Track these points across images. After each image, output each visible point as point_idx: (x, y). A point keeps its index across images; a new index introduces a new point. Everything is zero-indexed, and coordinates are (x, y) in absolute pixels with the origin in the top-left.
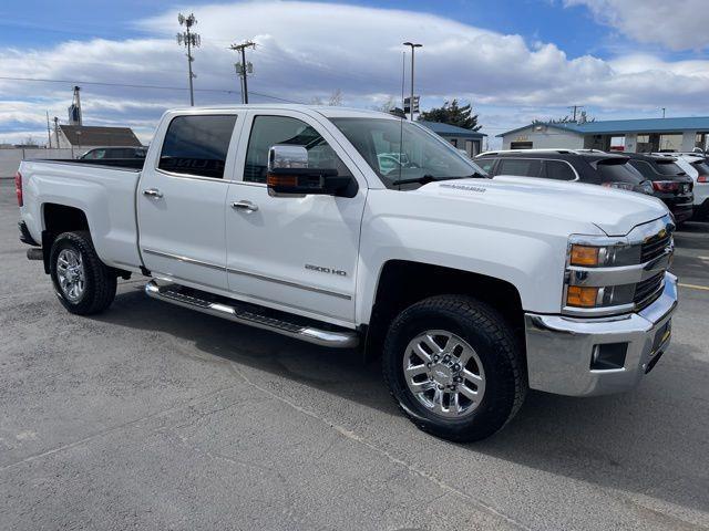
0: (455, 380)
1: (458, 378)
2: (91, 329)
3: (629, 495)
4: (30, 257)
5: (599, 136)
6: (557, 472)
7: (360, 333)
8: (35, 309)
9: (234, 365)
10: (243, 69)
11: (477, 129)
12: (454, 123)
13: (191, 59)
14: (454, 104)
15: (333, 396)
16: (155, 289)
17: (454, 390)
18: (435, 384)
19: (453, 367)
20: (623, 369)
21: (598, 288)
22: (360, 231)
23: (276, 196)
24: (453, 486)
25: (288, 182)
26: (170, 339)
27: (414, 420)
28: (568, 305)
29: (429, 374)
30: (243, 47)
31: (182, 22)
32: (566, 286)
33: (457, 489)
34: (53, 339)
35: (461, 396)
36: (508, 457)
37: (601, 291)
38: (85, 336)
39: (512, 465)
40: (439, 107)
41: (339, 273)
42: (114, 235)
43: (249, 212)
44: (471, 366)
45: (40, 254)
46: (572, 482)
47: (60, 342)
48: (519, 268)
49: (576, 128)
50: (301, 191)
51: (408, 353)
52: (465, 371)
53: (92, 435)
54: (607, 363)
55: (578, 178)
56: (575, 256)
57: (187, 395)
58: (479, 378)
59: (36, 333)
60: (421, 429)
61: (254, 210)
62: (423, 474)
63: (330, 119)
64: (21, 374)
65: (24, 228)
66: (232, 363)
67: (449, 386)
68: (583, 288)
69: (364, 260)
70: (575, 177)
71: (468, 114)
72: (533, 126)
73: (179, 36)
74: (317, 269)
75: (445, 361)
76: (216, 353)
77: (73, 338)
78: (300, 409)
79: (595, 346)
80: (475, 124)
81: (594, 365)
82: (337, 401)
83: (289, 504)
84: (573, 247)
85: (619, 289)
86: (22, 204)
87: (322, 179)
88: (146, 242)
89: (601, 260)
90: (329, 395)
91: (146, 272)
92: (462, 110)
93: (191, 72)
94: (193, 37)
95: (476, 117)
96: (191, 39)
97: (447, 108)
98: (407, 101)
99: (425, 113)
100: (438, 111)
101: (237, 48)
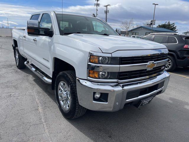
1: (67, 97)
10: (106, 12)
12: (168, 28)
13: (97, 10)
14: (169, 22)
20: (107, 103)
21: (99, 72)
25: (32, 31)
28: (89, 77)
30: (107, 6)
32: (88, 70)
40: (164, 24)
41: (48, 61)
48: (75, 62)
51: (59, 88)
55: (178, 42)
58: (70, 98)
67: (65, 100)
68: (94, 71)
71: (173, 26)
73: (95, 4)
80: (175, 29)
84: (91, 56)
89: (100, 62)
92: (171, 24)
93: (97, 14)
94: (98, 4)
95: (176, 27)
96: (98, 5)
97: (166, 24)
98: (152, 21)
99: (159, 25)
100: (163, 25)
101: (105, 6)
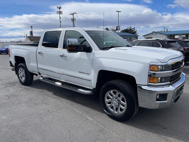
0: (119, 104)
1: (119, 103)
2: (26, 89)
3: (168, 138)
4: (12, 70)
5: (172, 35)
6: (147, 131)
7: (93, 90)
8: (13, 84)
9: (62, 99)
10: (73, 20)
11: (137, 34)
12: (130, 33)
13: (60, 18)
14: (130, 27)
15: (87, 108)
16: (42, 78)
17: (118, 106)
18: (113, 105)
19: (118, 100)
20: (166, 101)
21: (158, 78)
22: (93, 62)
23: (69, 52)
24: (116, 134)
25: (72, 49)
26: (46, 92)
27: (108, 115)
28: (150, 82)
29: (112, 102)
31: (58, 8)
32: (149, 77)
33: (117, 135)
34: (16, 92)
35: (120, 108)
36: (134, 126)
37: (159, 78)
38: (24, 91)
39: (134, 128)
41: (87, 74)
42: (32, 64)
43: (64, 57)
44: (123, 100)
45: (15, 69)
46: (151, 133)
47: (18, 92)
48: (136, 72)
49: (165, 33)
50: (76, 51)
51: (106, 96)
52: (121, 101)
53: (21, 118)
54: (162, 99)
55: (161, 47)
56: (152, 68)
57: (48, 107)
58: (125, 103)
59: (12, 90)
60: (110, 117)
61: (65, 57)
62: (108, 130)
63: (85, 31)
64: (6, 101)
65: (11, 62)
66: (61, 98)
67: (117, 106)
68: (154, 78)
69: (93, 70)
70: (160, 46)
71: (134, 30)
72: (152, 33)
73: (57, 12)
74: (82, 73)
75: (116, 98)
76: (58, 96)
77: (22, 91)
78: (77, 111)
79: (157, 94)
81: (157, 100)
82: (88, 109)
83: (70, 138)
84: (151, 66)
85: (165, 78)
86: (10, 56)
87: (82, 48)
88: (39, 66)
89: (159, 70)
90: (86, 107)
91: (40, 74)
92: (132, 29)
93: (60, 21)
95: (136, 31)
96: (60, 13)
97: (128, 29)
98: (117, 27)
99: (122, 30)
100: (126, 30)
101: (72, 14)
